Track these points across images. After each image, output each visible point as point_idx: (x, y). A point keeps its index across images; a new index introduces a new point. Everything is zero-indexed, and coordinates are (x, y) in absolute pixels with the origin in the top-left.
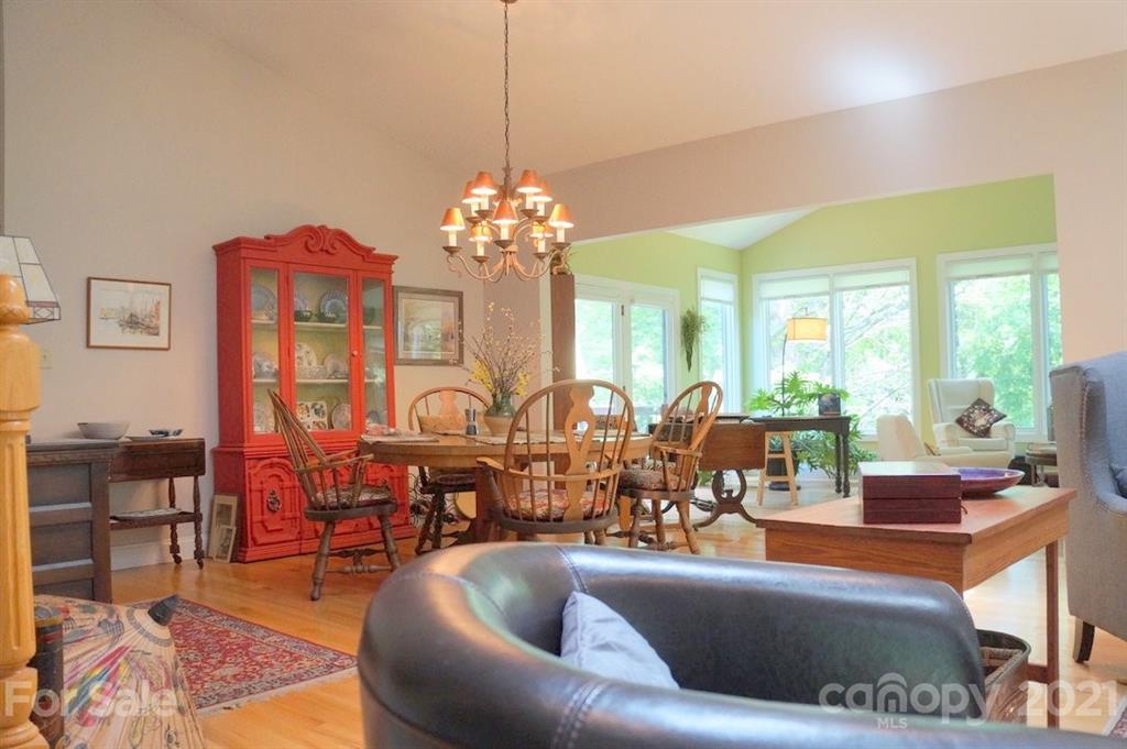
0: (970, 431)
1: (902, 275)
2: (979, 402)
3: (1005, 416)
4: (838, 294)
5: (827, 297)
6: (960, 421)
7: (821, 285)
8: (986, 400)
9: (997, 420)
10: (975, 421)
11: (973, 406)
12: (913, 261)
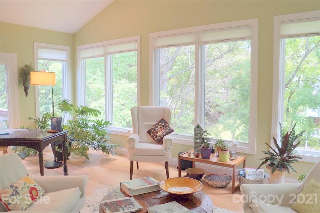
0: (154, 139)
1: (134, 46)
2: (162, 121)
3: (173, 131)
4: (109, 56)
5: (103, 58)
6: (149, 132)
7: (101, 51)
8: (166, 120)
9: (167, 134)
10: (157, 132)
11: (158, 124)
12: (138, 38)
